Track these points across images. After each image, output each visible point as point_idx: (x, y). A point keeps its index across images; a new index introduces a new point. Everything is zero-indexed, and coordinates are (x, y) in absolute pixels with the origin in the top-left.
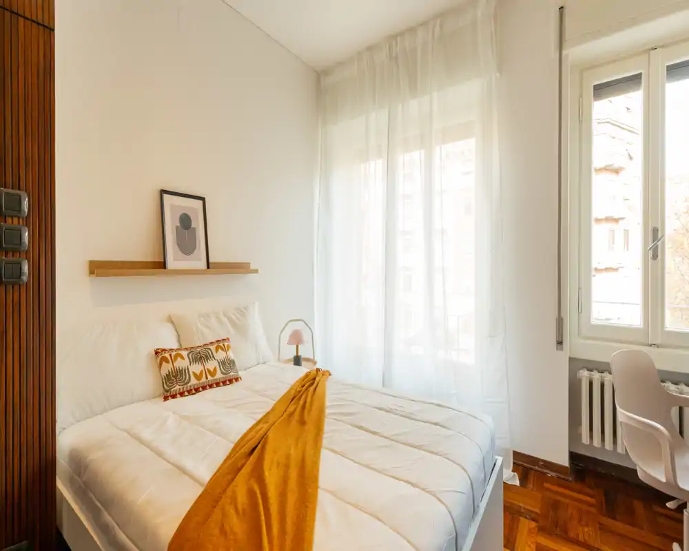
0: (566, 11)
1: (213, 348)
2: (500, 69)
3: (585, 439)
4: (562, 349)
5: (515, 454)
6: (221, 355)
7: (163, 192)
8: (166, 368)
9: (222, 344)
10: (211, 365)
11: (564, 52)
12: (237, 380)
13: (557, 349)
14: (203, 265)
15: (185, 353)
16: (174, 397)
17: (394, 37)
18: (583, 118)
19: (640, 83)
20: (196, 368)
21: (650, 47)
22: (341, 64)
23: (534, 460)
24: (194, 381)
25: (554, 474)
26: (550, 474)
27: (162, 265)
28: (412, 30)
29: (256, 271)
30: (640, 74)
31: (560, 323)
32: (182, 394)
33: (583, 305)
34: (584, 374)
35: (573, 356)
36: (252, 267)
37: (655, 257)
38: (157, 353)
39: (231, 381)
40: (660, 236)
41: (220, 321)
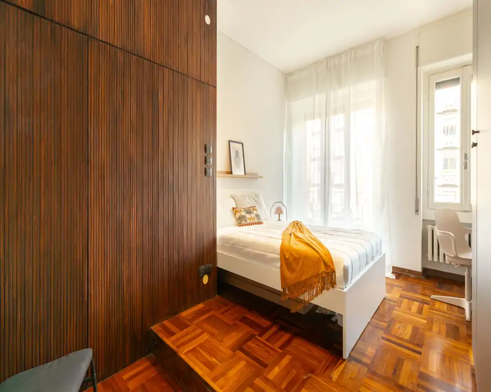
0: (420, 49)
1: (251, 209)
2: (386, 76)
3: (430, 258)
4: (418, 214)
5: (393, 267)
6: (255, 212)
7: (229, 141)
8: (238, 215)
9: (254, 208)
10: (253, 215)
11: (418, 68)
12: (262, 223)
13: (416, 214)
14: (243, 174)
15: (243, 210)
16: (243, 226)
17: (328, 59)
18: (430, 99)
19: (459, 82)
20: (248, 216)
21: (464, 65)
22: (300, 70)
23: (404, 270)
24: (248, 221)
25: (413, 276)
26: (412, 276)
27: (231, 173)
28: (339, 55)
29: (261, 177)
30: (459, 78)
31: (417, 201)
32: (245, 225)
33: (429, 193)
34: (429, 227)
35: (425, 219)
36: (260, 175)
37: (466, 168)
38: (233, 209)
39: (260, 223)
40: (468, 157)
41: (250, 199)
